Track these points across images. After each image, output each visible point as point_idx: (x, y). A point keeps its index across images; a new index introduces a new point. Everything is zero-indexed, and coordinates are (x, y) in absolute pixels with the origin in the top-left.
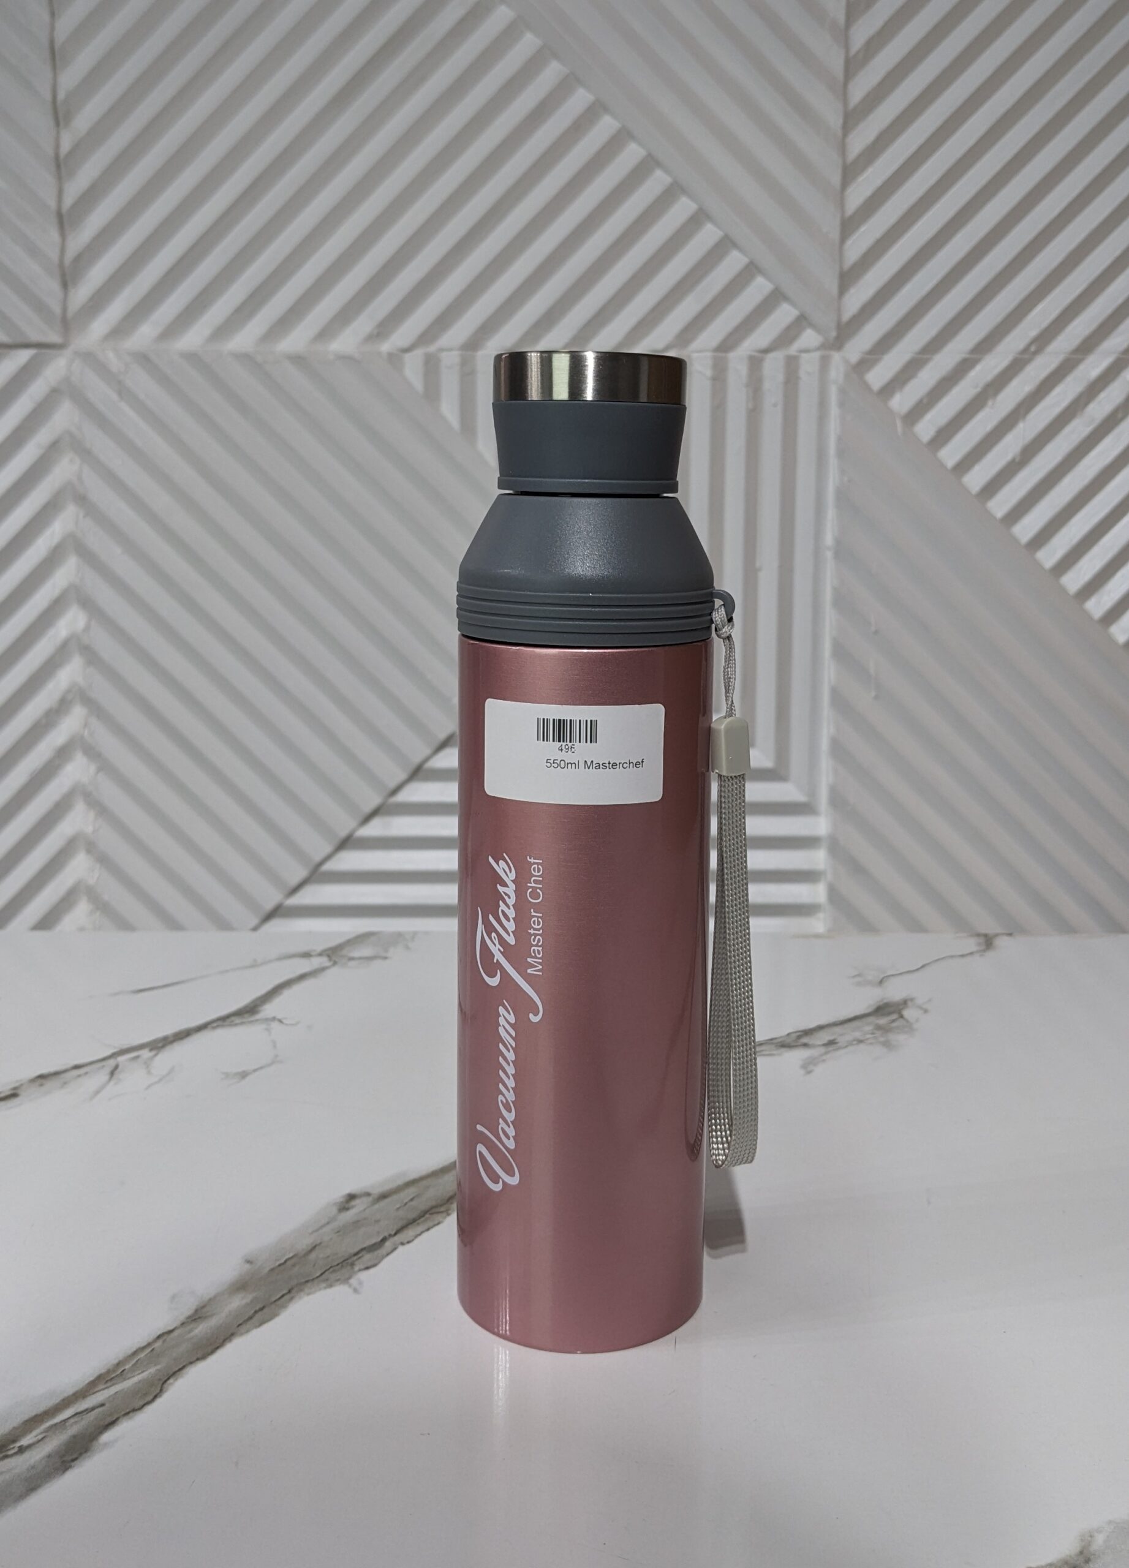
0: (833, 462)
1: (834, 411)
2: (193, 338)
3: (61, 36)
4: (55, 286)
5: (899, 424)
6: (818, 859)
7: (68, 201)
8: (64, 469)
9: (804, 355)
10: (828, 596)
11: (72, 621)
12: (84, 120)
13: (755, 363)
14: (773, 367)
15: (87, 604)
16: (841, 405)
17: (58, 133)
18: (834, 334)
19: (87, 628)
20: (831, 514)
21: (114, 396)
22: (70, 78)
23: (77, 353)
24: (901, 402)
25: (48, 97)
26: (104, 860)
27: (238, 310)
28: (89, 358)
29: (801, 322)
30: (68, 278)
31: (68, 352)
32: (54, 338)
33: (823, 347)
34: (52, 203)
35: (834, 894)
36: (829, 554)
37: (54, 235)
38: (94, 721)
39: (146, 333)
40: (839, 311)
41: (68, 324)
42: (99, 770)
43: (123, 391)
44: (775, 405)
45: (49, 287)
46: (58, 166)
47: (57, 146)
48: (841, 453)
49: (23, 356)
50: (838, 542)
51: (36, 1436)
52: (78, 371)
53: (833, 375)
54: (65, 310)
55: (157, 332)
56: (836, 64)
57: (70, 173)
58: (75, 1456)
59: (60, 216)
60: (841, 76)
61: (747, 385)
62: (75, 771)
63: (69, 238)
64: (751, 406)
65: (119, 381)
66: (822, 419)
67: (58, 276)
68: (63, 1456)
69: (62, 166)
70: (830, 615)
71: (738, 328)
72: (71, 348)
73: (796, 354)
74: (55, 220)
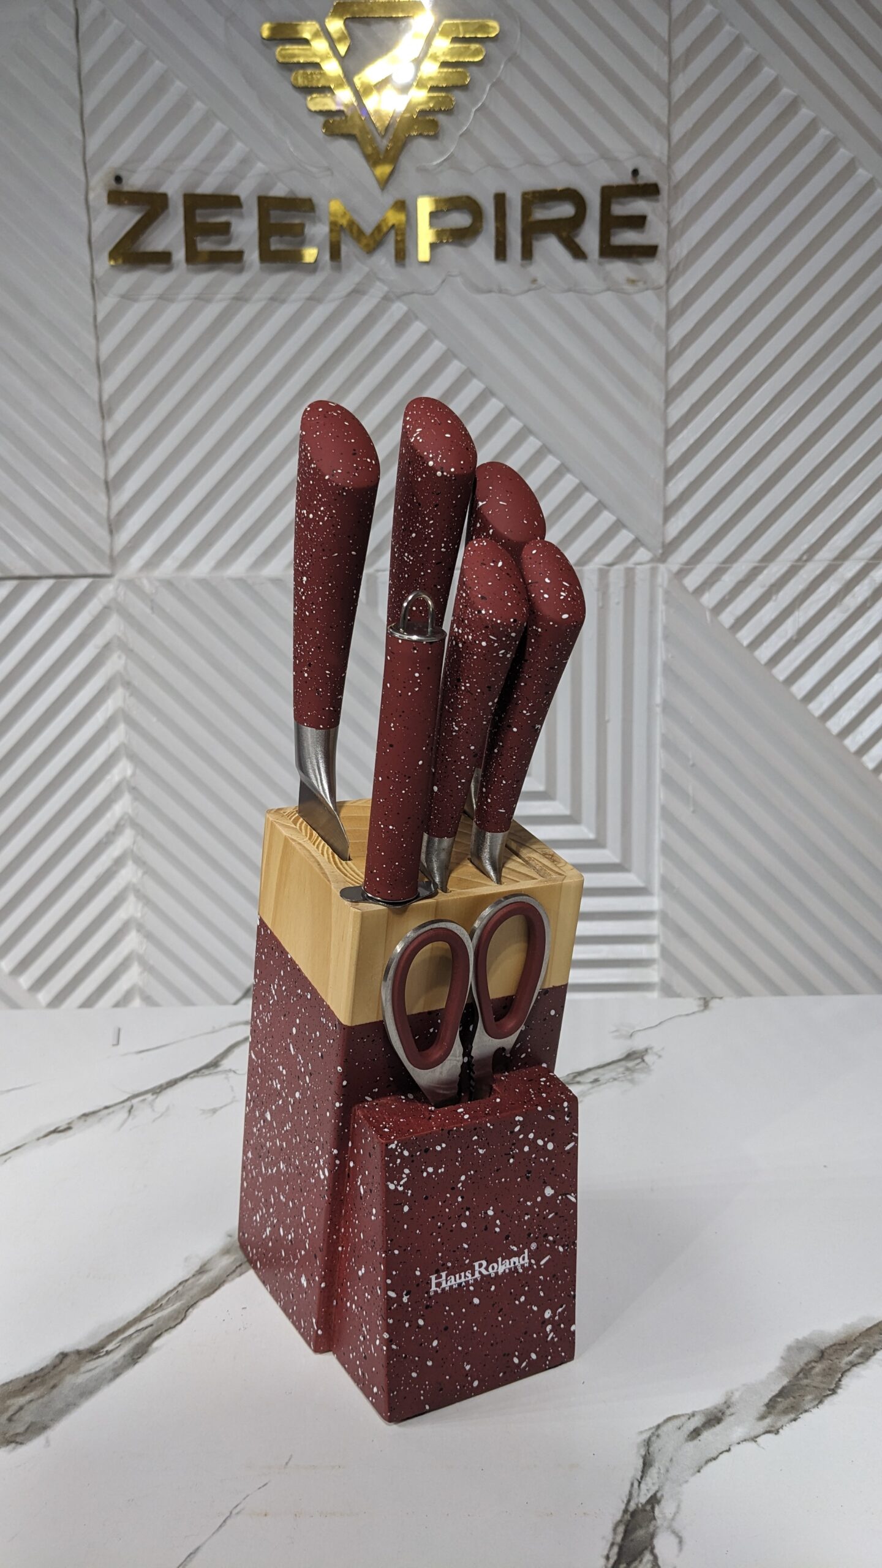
0: (660, 644)
1: (661, 607)
2: (203, 568)
3: (104, 355)
4: (104, 533)
5: (708, 614)
6: (653, 927)
7: (112, 472)
8: (115, 663)
9: (639, 567)
10: (658, 740)
11: (123, 769)
12: (121, 414)
13: (603, 574)
14: (617, 576)
15: (133, 757)
16: (666, 602)
17: (104, 424)
18: (660, 551)
19: (134, 775)
21: (148, 611)
22: (111, 385)
23: (121, 581)
24: (710, 599)
25: (96, 397)
26: (149, 936)
27: (234, 547)
28: (130, 584)
29: (637, 543)
30: (113, 526)
31: (115, 580)
32: (104, 570)
33: (652, 560)
34: (101, 475)
35: (665, 952)
36: (658, 710)
37: (103, 497)
38: (139, 838)
39: (168, 566)
40: (663, 534)
41: (115, 560)
42: (145, 873)
43: (154, 606)
44: (618, 603)
45: (100, 534)
46: (105, 448)
47: (103, 435)
48: (666, 637)
49: (84, 583)
50: (665, 701)
51: (115, 1344)
52: (122, 593)
53: (659, 580)
54: (112, 550)
55: (177, 564)
56: (659, 356)
57: (113, 453)
58: (139, 1356)
59: (106, 483)
60: (663, 364)
61: (598, 590)
62: (128, 874)
63: (113, 498)
64: (600, 604)
65: (152, 601)
66: (652, 612)
67: (106, 526)
68: (132, 1356)
69: (107, 448)
70: (659, 754)
71: (591, 549)
72: (117, 577)
73: (633, 566)
74: (103, 486)
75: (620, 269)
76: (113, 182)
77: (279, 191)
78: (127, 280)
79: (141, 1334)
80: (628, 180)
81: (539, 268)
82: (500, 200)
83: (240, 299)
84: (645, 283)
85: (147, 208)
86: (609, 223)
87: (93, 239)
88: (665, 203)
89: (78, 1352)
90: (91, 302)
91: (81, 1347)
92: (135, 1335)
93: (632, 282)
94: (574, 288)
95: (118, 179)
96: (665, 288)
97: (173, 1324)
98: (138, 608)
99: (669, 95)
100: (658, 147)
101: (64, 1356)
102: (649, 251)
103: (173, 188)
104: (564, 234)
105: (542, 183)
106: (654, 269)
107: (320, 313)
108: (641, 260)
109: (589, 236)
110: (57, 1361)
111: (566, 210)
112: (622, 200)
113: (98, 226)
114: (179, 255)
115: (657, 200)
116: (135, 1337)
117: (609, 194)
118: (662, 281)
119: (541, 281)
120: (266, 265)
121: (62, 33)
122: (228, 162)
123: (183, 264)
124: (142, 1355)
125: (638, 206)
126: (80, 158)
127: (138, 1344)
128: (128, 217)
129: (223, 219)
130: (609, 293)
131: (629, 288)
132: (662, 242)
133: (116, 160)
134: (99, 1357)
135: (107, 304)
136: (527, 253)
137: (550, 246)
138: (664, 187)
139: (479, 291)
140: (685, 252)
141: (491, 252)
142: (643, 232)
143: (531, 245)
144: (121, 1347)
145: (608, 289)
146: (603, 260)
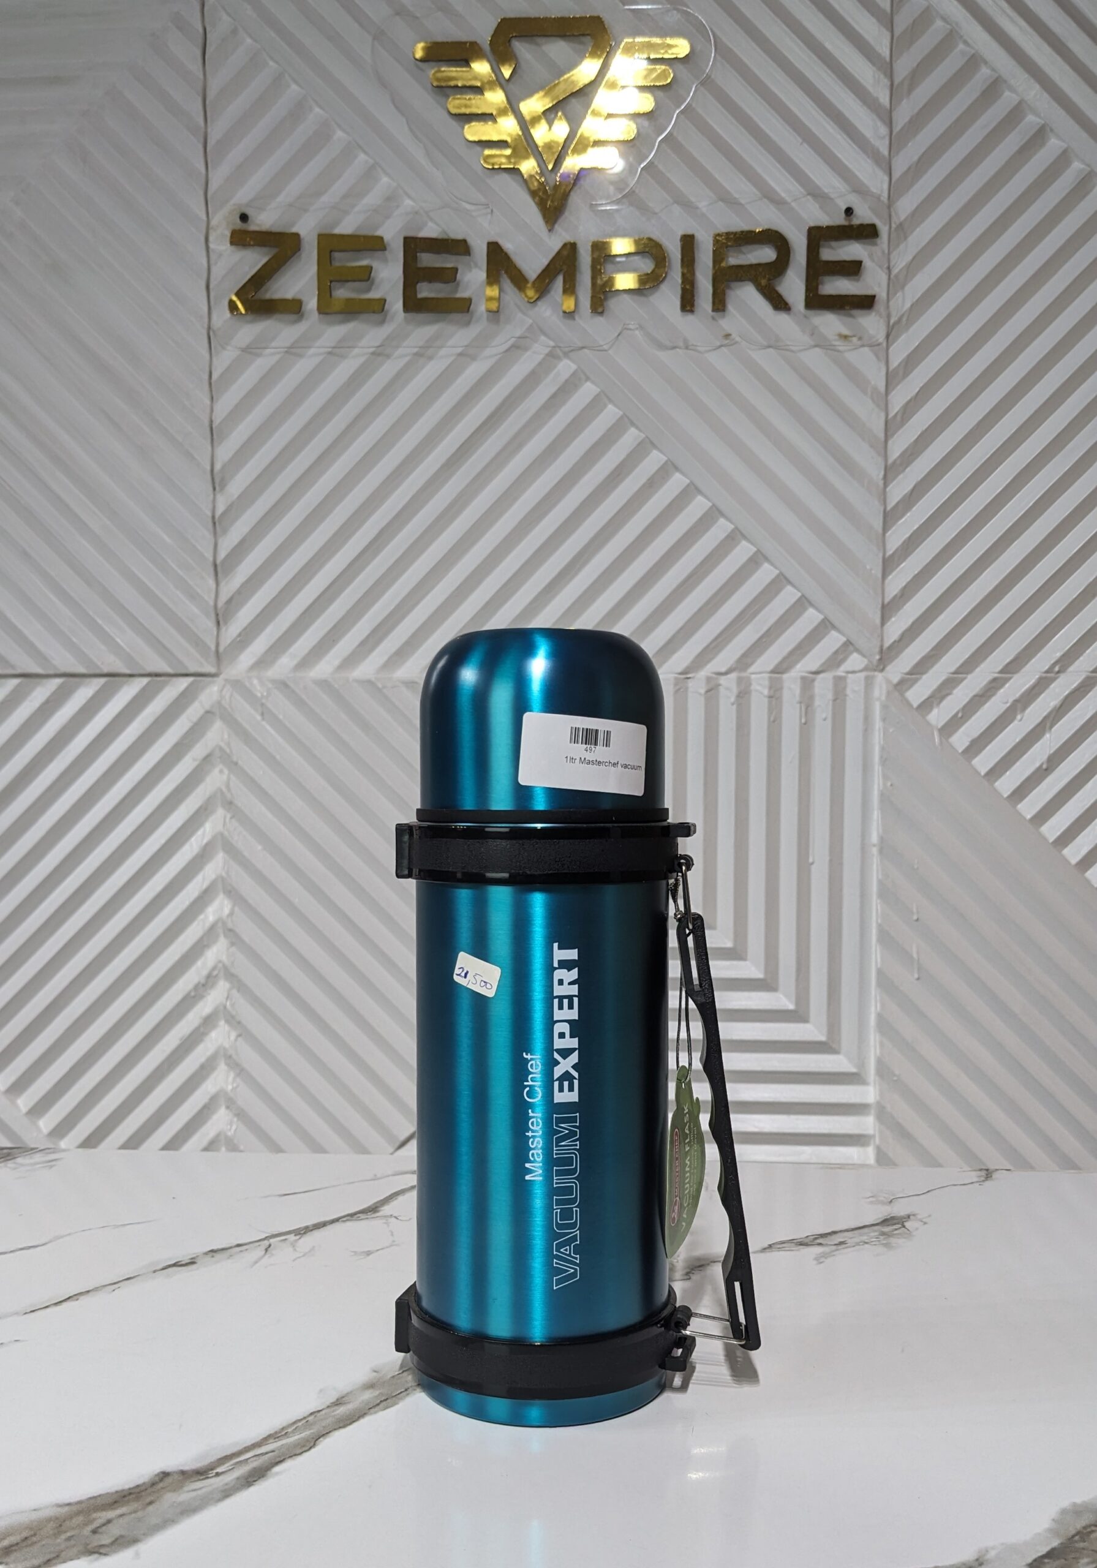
0: (877, 769)
1: (878, 724)
2: (324, 668)
3: (218, 419)
4: (211, 624)
5: (936, 734)
7: (222, 554)
8: (216, 779)
9: (850, 675)
10: (874, 888)
11: (218, 908)
12: (236, 486)
13: (807, 683)
14: (823, 686)
15: (232, 893)
16: (884, 720)
17: (214, 495)
18: (878, 657)
19: (231, 914)
20: (876, 815)
21: (259, 718)
22: (225, 452)
23: (226, 680)
24: (938, 716)
25: (208, 468)
26: (241, 1115)
27: (363, 643)
28: (237, 685)
29: (848, 647)
30: (220, 619)
31: (220, 680)
32: (208, 668)
33: (865, 669)
34: (209, 556)
36: (875, 850)
37: (211, 582)
38: (234, 992)
39: (285, 663)
40: (881, 637)
41: (220, 657)
42: (239, 1035)
43: (265, 713)
44: (825, 719)
45: (205, 625)
46: (214, 523)
47: (214, 508)
48: (884, 761)
49: (183, 683)
50: (882, 839)
51: (228, 1467)
52: (227, 697)
53: (876, 693)
54: (217, 645)
55: (295, 662)
56: (877, 425)
57: (225, 531)
58: (255, 1479)
59: (215, 566)
60: (881, 435)
61: (800, 703)
62: (220, 1037)
63: (222, 584)
64: (803, 721)
65: (262, 705)
66: (867, 731)
67: (213, 616)
68: (247, 1479)
69: (217, 525)
70: (875, 905)
71: (791, 653)
72: (222, 677)
73: (844, 674)
74: (212, 569)
75: (830, 323)
76: (238, 220)
77: (430, 231)
78: (250, 331)
79: (259, 1459)
80: (840, 220)
81: (733, 321)
82: (688, 243)
83: (380, 354)
84: (860, 339)
85: (274, 251)
86: (817, 270)
87: (211, 286)
88: (885, 246)
89: (183, 1473)
90: (207, 356)
91: (186, 1468)
92: (252, 1459)
93: (846, 337)
94: (774, 344)
95: (244, 218)
96: (885, 344)
97: (298, 1452)
98: (246, 713)
99: (890, 124)
100: (876, 182)
101: (165, 1475)
102: (866, 302)
103: (307, 228)
104: (764, 282)
105: (737, 224)
106: (871, 323)
107: (474, 371)
108: (855, 312)
109: (793, 285)
110: (157, 1479)
111: (767, 254)
112: (834, 244)
113: (218, 271)
114: (311, 304)
115: (875, 244)
116: (252, 1462)
117: (817, 236)
118: (881, 337)
119: (735, 336)
120: (410, 315)
121: (186, 52)
122: (372, 199)
123: (315, 315)
124: (260, 1478)
125: (851, 250)
126: (202, 193)
127: (255, 1468)
128: (253, 260)
129: (364, 263)
130: (817, 349)
131: (840, 345)
132: (881, 293)
133: (242, 197)
134: (208, 1478)
135: (225, 358)
136: (719, 304)
137: (747, 295)
138: (883, 229)
139: (661, 347)
140: (908, 305)
141: (678, 303)
142: (858, 280)
143: (724, 294)
144: (235, 1470)
145: (816, 346)
146: (809, 313)
